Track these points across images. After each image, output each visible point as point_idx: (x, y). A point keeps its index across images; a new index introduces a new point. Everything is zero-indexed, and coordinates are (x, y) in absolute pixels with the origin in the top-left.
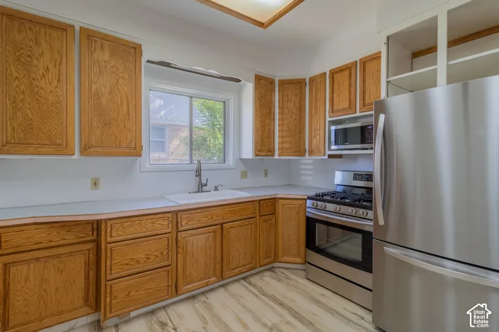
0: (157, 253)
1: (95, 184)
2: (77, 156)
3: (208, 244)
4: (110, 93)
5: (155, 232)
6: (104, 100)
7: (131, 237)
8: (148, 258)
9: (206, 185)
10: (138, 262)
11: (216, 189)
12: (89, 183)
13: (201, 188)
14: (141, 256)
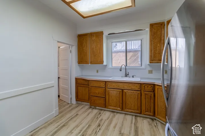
0: (101, 93)
1: (97, 72)
2: (90, 64)
3: (117, 95)
4: (95, 47)
5: (100, 86)
6: (94, 50)
7: (95, 86)
8: (99, 93)
9: (128, 75)
10: (96, 93)
11: (133, 77)
12: (96, 71)
13: (126, 75)
14: (97, 92)
